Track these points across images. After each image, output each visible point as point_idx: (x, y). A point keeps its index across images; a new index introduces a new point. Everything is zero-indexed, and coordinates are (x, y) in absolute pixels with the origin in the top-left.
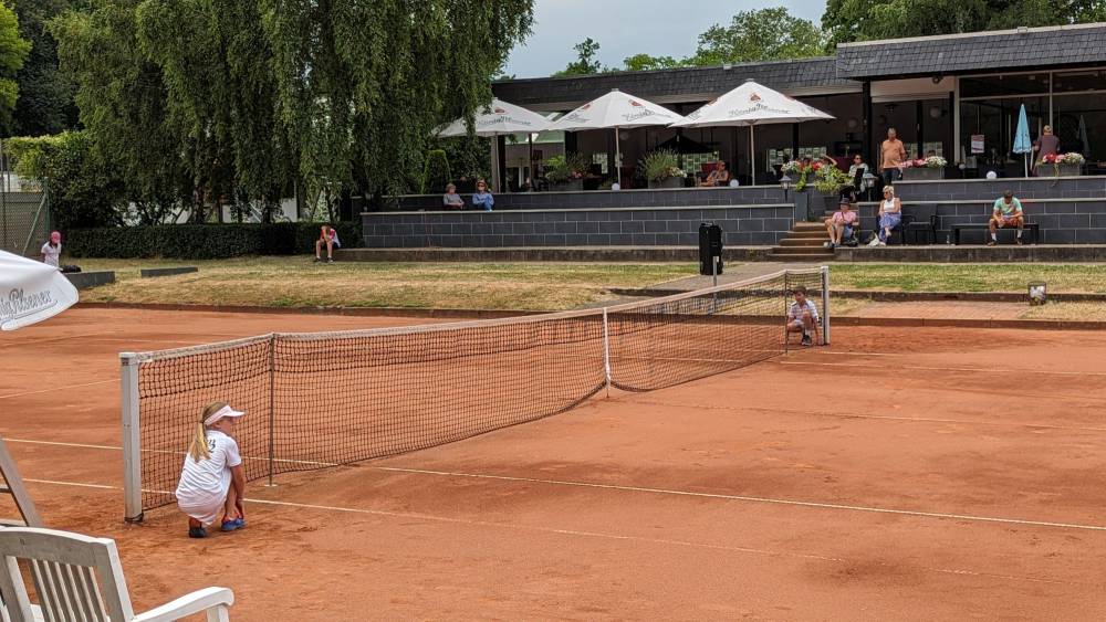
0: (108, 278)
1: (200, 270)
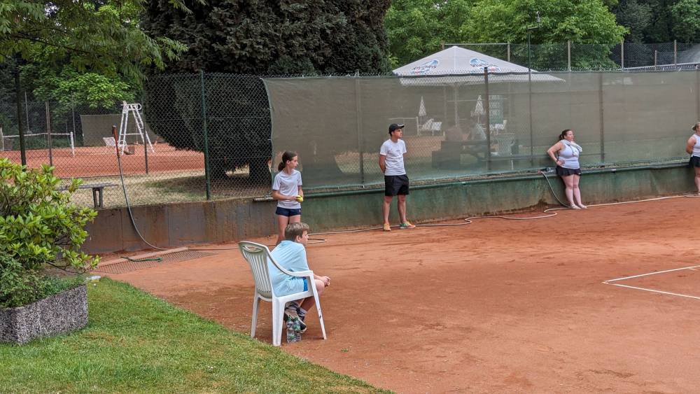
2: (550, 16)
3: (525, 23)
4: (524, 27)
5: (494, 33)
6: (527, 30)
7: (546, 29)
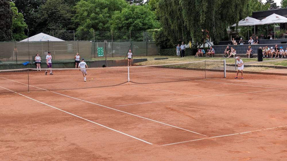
0: (146, 60)
1: (169, 59)
2: (133, 19)
3: (124, 21)
4: (124, 22)
5: (116, 23)
6: (125, 23)
7: (131, 23)
